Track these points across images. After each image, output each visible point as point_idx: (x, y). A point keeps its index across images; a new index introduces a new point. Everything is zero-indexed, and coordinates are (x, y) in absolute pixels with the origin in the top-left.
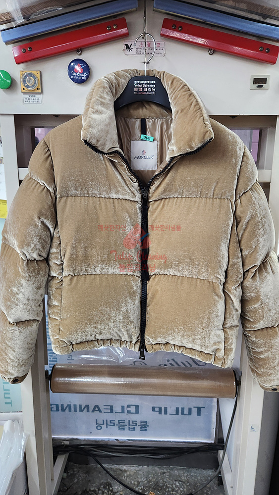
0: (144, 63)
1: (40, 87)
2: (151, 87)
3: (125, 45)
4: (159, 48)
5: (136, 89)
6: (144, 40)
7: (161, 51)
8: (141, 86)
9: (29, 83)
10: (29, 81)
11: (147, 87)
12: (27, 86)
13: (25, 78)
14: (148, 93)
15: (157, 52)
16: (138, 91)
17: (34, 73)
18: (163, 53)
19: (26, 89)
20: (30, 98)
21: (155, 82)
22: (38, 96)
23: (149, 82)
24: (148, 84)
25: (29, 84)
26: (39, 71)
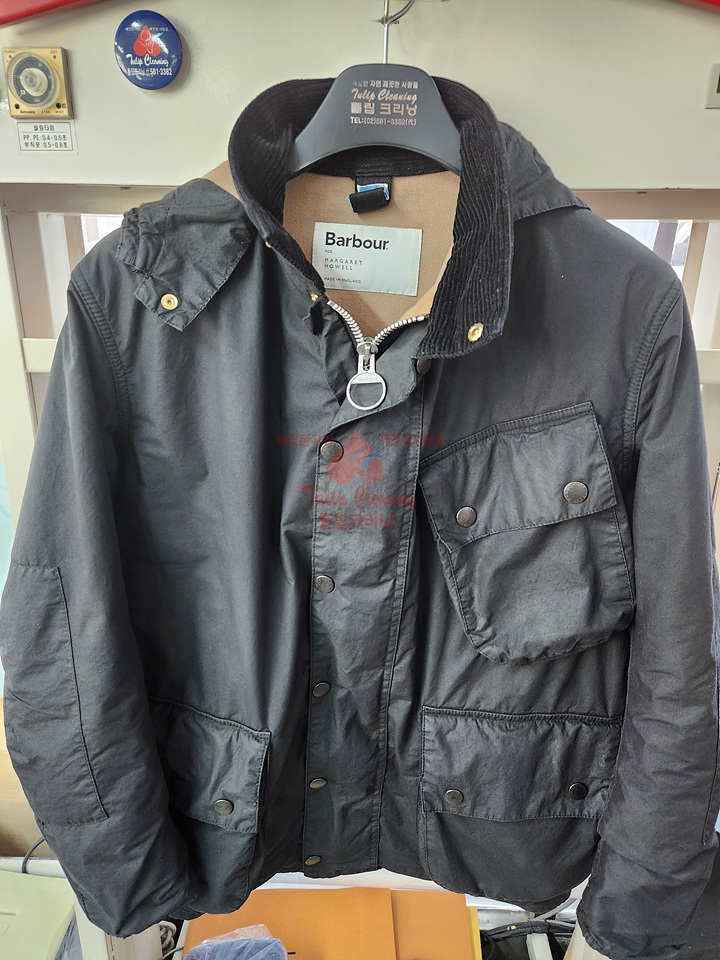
0: (382, 22)
1: (64, 101)
2: (406, 102)
5: (355, 108)
8: (373, 96)
9: (34, 86)
10: (32, 81)
11: (392, 102)
12: (28, 99)
13: (18, 71)
14: (394, 122)
16: (362, 115)
17: (43, 54)
19: (24, 107)
20: (40, 134)
21: (416, 86)
22: (61, 128)
23: (397, 83)
24: (393, 91)
25: (32, 92)
26: (59, 51)
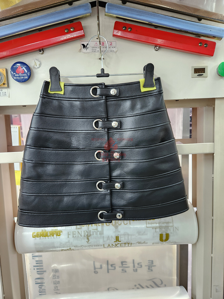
0: (100, 59)
1: (6, 83)
3: (82, 44)
4: (111, 46)
6: (98, 40)
7: (114, 49)
15: (110, 49)
17: (0, 70)
18: (115, 51)
22: (4, 90)
26: (5, 69)
